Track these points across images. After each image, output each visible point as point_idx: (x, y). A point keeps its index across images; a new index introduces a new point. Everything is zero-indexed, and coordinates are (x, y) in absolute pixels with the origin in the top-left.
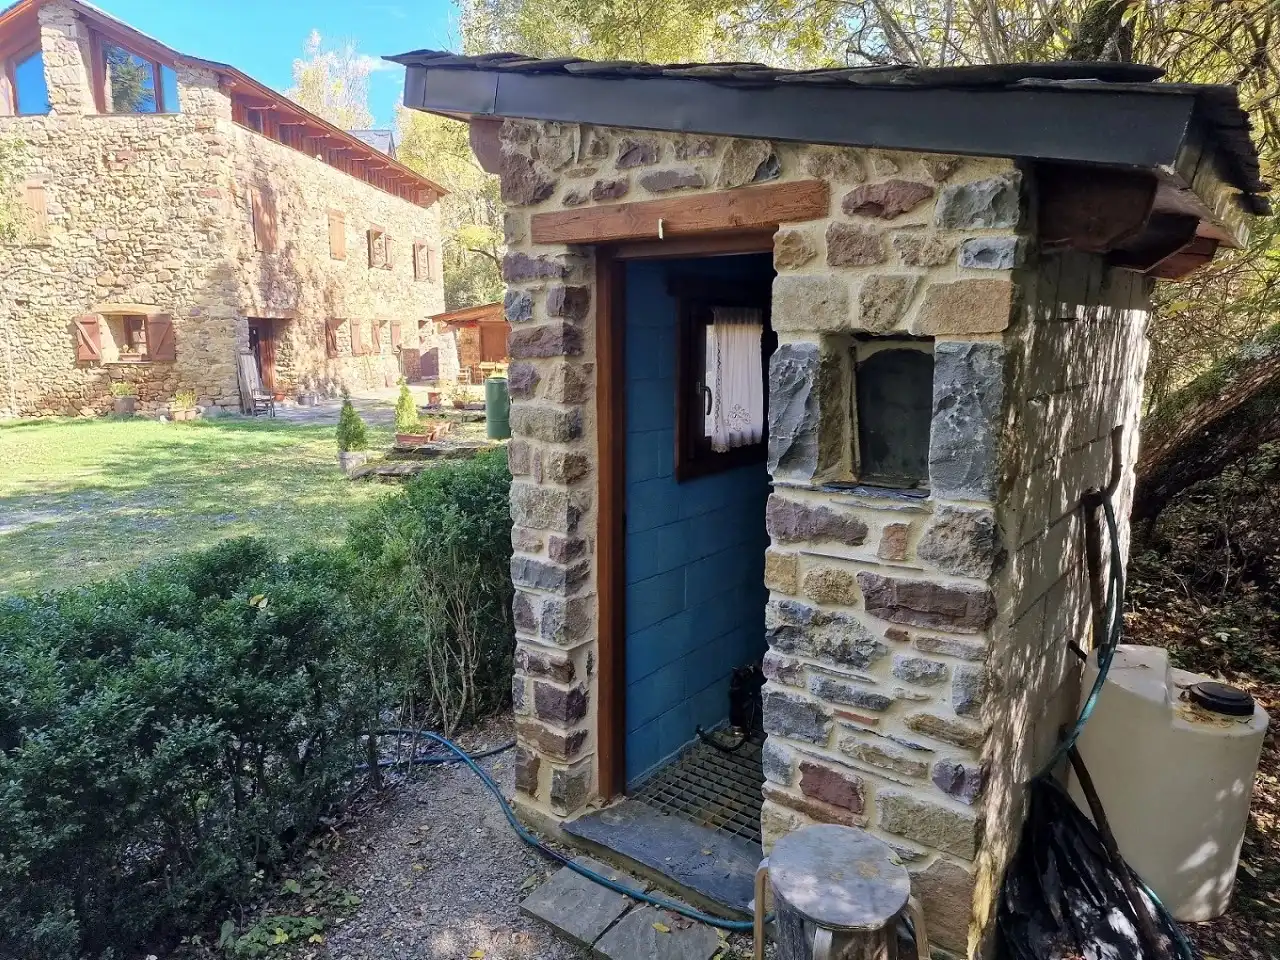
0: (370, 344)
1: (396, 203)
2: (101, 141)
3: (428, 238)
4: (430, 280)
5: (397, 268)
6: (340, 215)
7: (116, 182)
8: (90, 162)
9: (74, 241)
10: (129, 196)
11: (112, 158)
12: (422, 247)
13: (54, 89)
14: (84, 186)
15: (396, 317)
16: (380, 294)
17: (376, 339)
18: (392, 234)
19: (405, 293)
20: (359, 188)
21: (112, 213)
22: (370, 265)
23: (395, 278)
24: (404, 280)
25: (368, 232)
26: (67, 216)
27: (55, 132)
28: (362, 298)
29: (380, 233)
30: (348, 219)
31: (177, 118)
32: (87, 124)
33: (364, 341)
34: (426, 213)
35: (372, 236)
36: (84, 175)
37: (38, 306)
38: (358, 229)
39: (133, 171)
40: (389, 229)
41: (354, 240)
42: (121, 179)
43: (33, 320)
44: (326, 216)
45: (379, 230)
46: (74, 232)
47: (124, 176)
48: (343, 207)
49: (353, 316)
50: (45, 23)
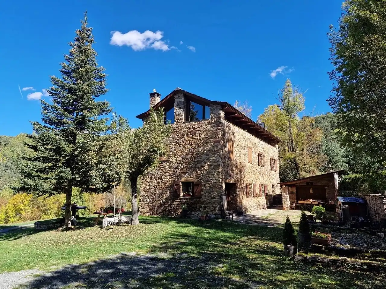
0: (258, 193)
1: (266, 145)
2: (187, 129)
3: (275, 156)
4: (275, 171)
5: (266, 166)
6: (251, 148)
7: (190, 141)
8: (183, 135)
9: (176, 159)
10: (193, 144)
11: (189, 134)
12: (273, 159)
13: (176, 116)
14: (181, 143)
15: (266, 183)
16: (261, 175)
17: (260, 191)
18: (265, 155)
19: (268, 175)
20: (256, 140)
21: (187, 150)
22: (259, 165)
23: (265, 170)
24: (268, 170)
25: (258, 154)
26: (175, 152)
27: (175, 128)
28: (256, 176)
29: (261, 155)
30: (253, 150)
31: (209, 120)
32: (184, 125)
33: (257, 192)
34: (274, 148)
35: (259, 155)
36: (181, 139)
37: (164, 179)
38: (255, 153)
39: (195, 137)
40: (264, 153)
41: (254, 157)
42: (191, 140)
43: (162, 184)
44: (247, 148)
45: (261, 154)
46: (176, 156)
47: (192, 139)
48: (252, 146)
49: (254, 183)
50: (176, 99)
